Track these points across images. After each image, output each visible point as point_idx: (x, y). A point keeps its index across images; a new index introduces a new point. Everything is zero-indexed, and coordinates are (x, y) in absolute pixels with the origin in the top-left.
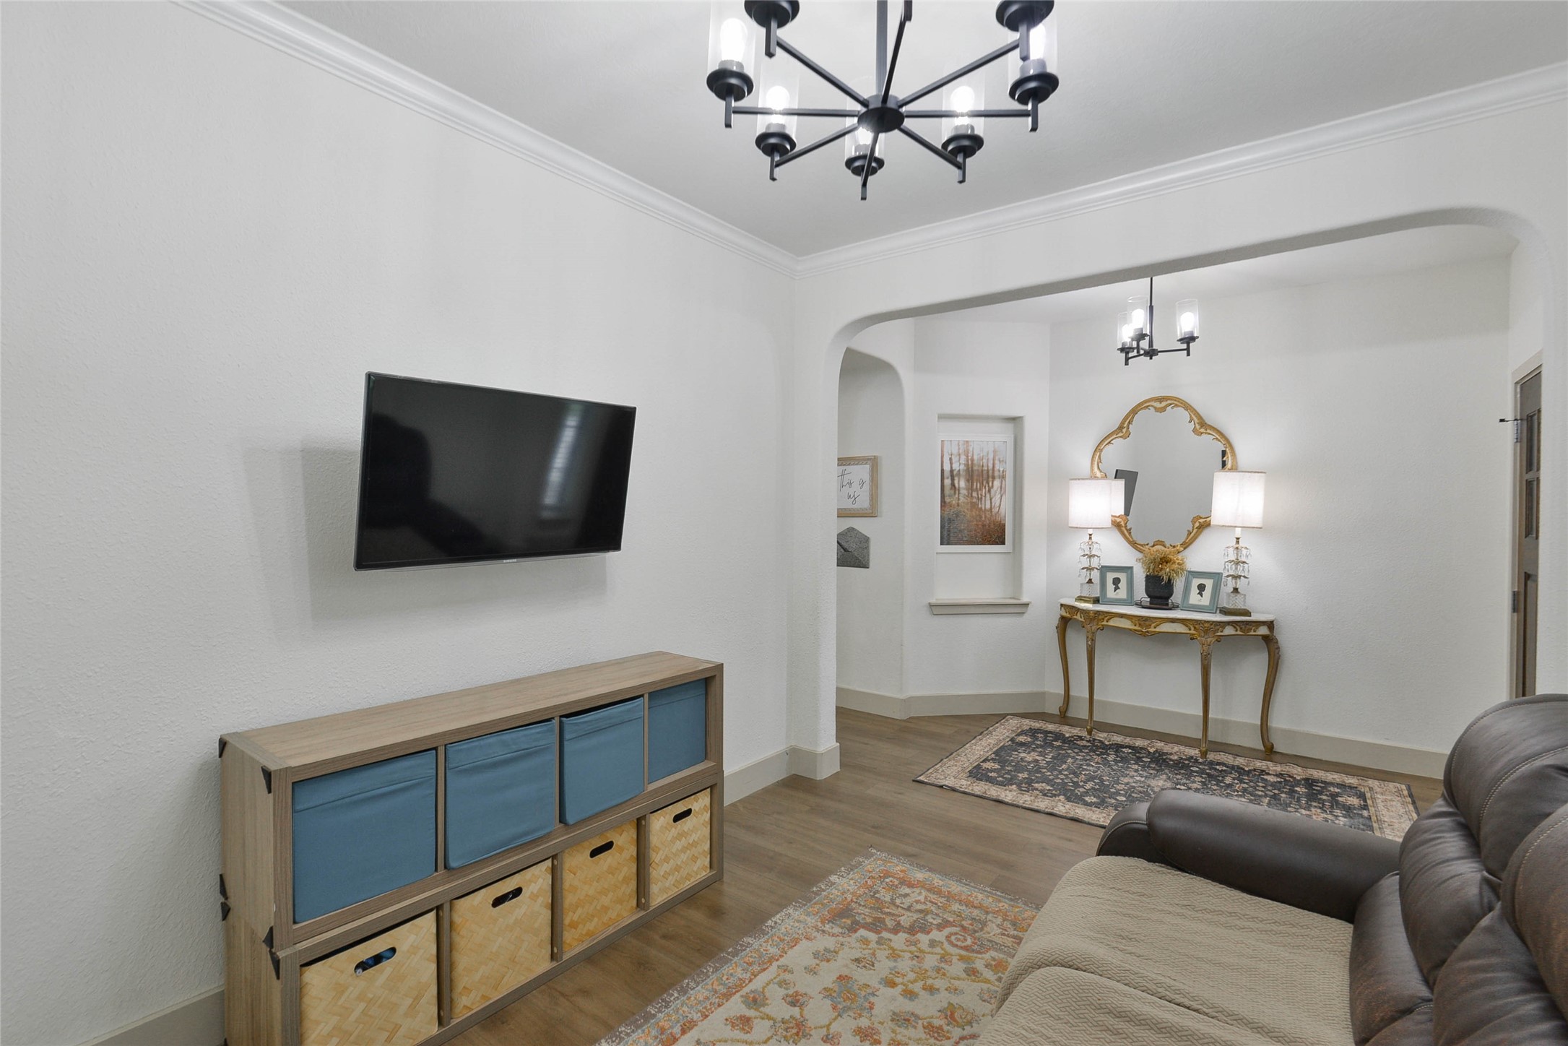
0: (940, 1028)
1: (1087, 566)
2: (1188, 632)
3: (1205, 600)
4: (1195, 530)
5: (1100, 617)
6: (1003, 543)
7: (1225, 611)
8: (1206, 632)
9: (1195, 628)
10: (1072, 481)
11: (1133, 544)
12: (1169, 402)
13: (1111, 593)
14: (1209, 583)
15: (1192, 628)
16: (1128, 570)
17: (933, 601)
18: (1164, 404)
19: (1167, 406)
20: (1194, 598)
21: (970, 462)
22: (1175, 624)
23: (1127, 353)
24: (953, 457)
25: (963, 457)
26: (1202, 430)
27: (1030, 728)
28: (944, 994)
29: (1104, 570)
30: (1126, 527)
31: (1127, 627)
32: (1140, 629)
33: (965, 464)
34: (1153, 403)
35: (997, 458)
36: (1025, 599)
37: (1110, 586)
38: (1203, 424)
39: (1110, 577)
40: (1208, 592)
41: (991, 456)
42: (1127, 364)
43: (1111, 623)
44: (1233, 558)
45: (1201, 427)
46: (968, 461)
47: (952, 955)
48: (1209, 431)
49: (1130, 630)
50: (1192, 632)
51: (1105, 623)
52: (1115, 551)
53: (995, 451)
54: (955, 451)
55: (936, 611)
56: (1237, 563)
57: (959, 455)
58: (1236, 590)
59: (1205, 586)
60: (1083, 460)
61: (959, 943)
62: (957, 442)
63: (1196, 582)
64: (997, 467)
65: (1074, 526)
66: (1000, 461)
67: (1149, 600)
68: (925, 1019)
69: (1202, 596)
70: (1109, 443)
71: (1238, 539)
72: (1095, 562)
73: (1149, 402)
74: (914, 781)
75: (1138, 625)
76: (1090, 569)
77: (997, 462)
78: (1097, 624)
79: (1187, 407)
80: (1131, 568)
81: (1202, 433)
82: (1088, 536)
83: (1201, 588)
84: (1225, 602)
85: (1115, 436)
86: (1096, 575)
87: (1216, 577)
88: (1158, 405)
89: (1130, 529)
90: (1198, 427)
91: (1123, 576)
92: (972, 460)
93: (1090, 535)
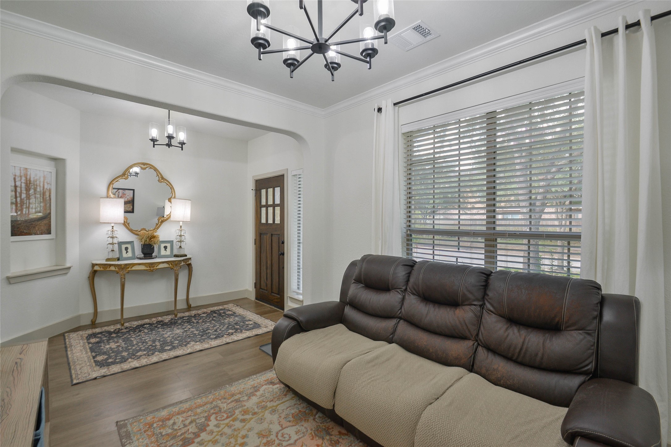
0: (268, 441)
1: (111, 243)
2: (169, 266)
3: (168, 252)
4: (160, 223)
5: (127, 267)
6: (49, 233)
7: (176, 256)
8: (176, 265)
9: (171, 264)
10: (102, 199)
11: (131, 231)
12: (148, 166)
13: (125, 255)
14: (168, 245)
15: (170, 265)
16: (131, 243)
17: (9, 275)
18: (145, 166)
19: (147, 167)
20: (163, 252)
21: (28, 182)
22: (164, 264)
23: (154, 142)
24: (16, 177)
25: (23, 179)
26: (162, 181)
27: (88, 335)
28: (250, 434)
29: (120, 244)
30: (127, 222)
31: (143, 269)
32: (149, 269)
33: (24, 183)
34: (140, 165)
35: (46, 181)
36: (68, 265)
37: (124, 251)
38: (163, 178)
39: (124, 247)
40: (169, 249)
41: (42, 180)
42: (154, 147)
43: (134, 268)
44: (179, 234)
45: (162, 179)
46: (27, 181)
47: (229, 423)
48: (165, 181)
49: (145, 270)
50: (171, 266)
51: (130, 269)
52: (123, 235)
53: (44, 177)
54: (18, 174)
55: (12, 281)
56: (181, 236)
57: (21, 177)
58: (180, 247)
59: (167, 247)
60: (101, 187)
61: (223, 419)
62: (19, 168)
63: (163, 245)
64: (46, 187)
65: (102, 222)
66: (47, 184)
67: (143, 255)
68: (261, 444)
69: (166, 251)
70: (117, 181)
71: (181, 226)
72: (115, 241)
73: (139, 164)
74: (72, 385)
75: (148, 267)
76: (112, 244)
77: (46, 184)
78: (126, 270)
79: (156, 170)
80: (133, 242)
81: (162, 182)
82: (112, 227)
83: (165, 248)
84: (176, 252)
85: (121, 178)
86: (116, 246)
87: (171, 242)
88: (143, 166)
89: (129, 223)
90: (160, 179)
91: (129, 246)
92: (30, 181)
93: (113, 227)
